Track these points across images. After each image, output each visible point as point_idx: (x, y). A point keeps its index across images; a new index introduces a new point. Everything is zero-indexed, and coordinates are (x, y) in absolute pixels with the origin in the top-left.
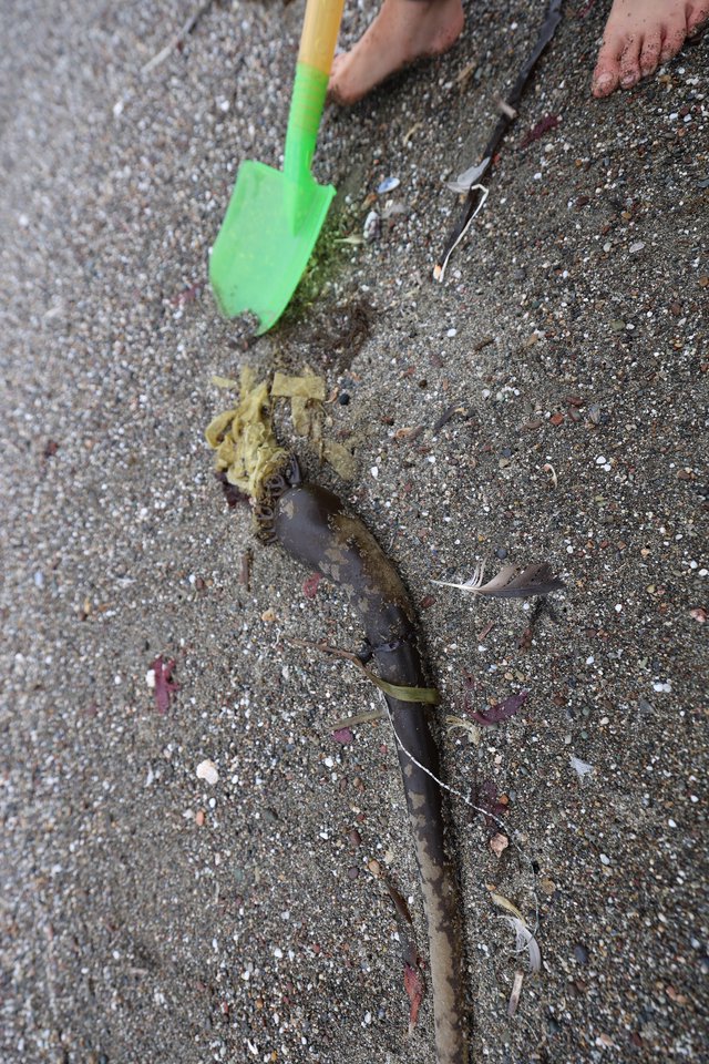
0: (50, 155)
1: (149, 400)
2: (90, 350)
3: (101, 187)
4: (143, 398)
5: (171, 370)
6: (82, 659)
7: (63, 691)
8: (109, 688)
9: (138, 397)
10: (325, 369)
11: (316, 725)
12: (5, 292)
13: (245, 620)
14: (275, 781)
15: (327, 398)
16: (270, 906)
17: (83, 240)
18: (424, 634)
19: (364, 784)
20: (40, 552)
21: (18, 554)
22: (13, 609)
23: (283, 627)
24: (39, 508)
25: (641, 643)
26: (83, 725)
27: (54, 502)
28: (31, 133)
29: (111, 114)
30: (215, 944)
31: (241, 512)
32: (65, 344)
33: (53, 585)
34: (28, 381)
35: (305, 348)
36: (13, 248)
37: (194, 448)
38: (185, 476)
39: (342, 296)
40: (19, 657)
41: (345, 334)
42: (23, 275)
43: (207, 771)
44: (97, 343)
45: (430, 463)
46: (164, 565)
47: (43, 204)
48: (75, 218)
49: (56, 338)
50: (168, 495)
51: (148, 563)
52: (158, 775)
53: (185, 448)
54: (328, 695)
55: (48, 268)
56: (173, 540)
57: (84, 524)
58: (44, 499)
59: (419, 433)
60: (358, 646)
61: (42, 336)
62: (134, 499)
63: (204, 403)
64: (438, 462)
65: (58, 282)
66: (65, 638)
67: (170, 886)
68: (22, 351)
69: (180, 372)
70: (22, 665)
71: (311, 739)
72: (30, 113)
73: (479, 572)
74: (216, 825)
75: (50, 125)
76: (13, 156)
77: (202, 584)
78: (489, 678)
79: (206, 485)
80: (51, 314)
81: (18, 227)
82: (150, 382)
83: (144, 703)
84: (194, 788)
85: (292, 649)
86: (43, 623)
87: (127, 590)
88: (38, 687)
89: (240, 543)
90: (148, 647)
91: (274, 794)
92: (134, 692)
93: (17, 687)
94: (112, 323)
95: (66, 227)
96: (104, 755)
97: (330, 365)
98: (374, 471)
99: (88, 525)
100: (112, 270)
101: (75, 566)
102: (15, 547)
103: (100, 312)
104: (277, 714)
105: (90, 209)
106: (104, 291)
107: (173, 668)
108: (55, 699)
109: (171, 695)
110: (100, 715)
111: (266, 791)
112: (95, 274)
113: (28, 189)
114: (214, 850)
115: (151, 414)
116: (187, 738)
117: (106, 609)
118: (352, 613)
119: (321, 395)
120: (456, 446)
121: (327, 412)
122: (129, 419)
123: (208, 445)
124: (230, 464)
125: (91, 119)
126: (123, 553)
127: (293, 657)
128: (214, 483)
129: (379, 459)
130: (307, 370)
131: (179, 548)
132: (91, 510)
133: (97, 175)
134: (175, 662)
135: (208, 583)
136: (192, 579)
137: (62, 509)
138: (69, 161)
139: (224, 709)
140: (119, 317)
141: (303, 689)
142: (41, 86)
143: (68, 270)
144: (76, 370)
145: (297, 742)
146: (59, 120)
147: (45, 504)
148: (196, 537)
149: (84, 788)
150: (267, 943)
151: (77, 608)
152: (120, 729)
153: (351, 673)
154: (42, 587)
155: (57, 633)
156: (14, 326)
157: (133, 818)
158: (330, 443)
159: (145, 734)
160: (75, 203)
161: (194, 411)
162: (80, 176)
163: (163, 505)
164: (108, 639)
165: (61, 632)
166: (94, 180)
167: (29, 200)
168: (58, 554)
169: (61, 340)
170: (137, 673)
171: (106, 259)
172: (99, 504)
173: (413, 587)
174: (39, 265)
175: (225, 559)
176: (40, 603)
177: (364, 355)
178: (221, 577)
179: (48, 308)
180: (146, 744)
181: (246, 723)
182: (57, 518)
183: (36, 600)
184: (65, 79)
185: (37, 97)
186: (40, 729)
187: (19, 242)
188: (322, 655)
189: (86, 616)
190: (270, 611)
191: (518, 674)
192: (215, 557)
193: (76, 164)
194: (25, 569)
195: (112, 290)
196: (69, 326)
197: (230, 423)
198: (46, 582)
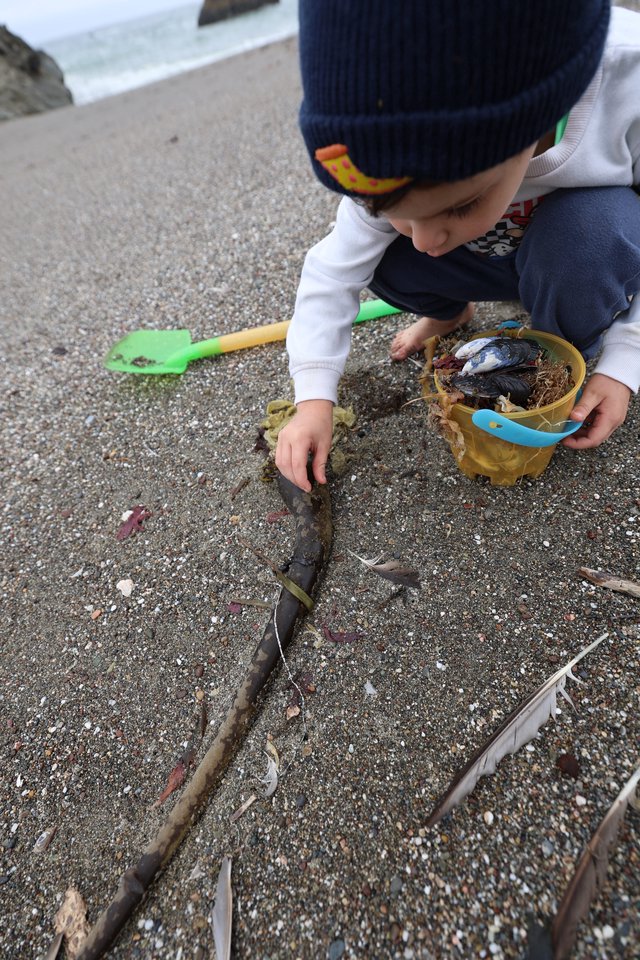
0: (276, 218)
1: (244, 369)
2: (226, 322)
3: (295, 251)
4: (241, 365)
5: (269, 362)
6: (84, 481)
7: (53, 492)
8: (90, 507)
9: (238, 363)
10: (361, 413)
11: (221, 595)
12: (194, 262)
13: (218, 514)
14: (169, 614)
15: (352, 428)
16: (105, 692)
17: (264, 268)
18: (325, 575)
19: (229, 643)
20: (103, 406)
21: (86, 398)
22: (56, 427)
23: (239, 530)
24: (122, 382)
25: (444, 639)
26: (51, 519)
27: (137, 385)
28: (274, 201)
29: (328, 224)
30: (43, 700)
31: (258, 457)
32: (211, 309)
33: (98, 429)
34: (172, 313)
35: (357, 397)
36: (218, 244)
37: (254, 408)
38: (237, 419)
39: (394, 385)
40: (36, 456)
41: (384, 404)
42: (212, 260)
43: (125, 587)
44: (233, 322)
45: (386, 491)
46: (186, 458)
47: (253, 236)
48: (268, 254)
49: (209, 304)
50: (218, 423)
51: (175, 451)
52: (86, 573)
53: (247, 405)
54: (242, 581)
55: (232, 267)
56: (202, 448)
57: (148, 408)
58: (131, 379)
59: (391, 472)
60: (281, 563)
61: (200, 297)
62: (193, 413)
63: (277, 390)
64: (392, 493)
65: (233, 277)
66: (82, 462)
67: (37, 648)
68: (180, 296)
69: (274, 366)
70: (34, 462)
71: (212, 600)
72: (280, 192)
73: (377, 559)
74: (104, 623)
75: (288, 205)
76: (254, 203)
77: (203, 482)
78: (347, 617)
79: (247, 431)
80: (215, 289)
81: (229, 236)
82: (251, 360)
83: (109, 527)
84: (106, 594)
85: (236, 545)
86: (71, 446)
87: (149, 458)
88: (36, 480)
89: (246, 472)
90: (138, 497)
91: (162, 622)
92: (107, 518)
93: (18, 473)
94: (250, 318)
95: (259, 256)
96: (53, 544)
97: (364, 413)
98: (354, 478)
99: (150, 410)
100: (271, 293)
101: (123, 427)
102: (88, 393)
103: (248, 308)
104: (200, 576)
105: (280, 256)
106: (258, 300)
107: (147, 518)
108: (42, 494)
109: (134, 531)
110: (70, 519)
111: (158, 618)
112: (259, 288)
113: (250, 223)
114: (90, 639)
115: (240, 376)
116: (125, 562)
117: (126, 461)
118: (287, 543)
119: (350, 424)
120: (406, 490)
121: (348, 433)
122: (225, 370)
123: (263, 411)
124: (272, 428)
125: (314, 218)
126: (163, 437)
127: (234, 549)
128: (254, 433)
129: (360, 474)
130: (350, 408)
131: (203, 455)
132: (159, 402)
133: (297, 244)
134: (152, 515)
135: (208, 483)
136: (200, 475)
137: (140, 391)
138: (286, 227)
139: (165, 557)
140: (257, 317)
141: (227, 570)
142: (296, 185)
143: (243, 276)
144: (208, 327)
145: (201, 599)
146: (295, 206)
147: (130, 382)
148: (220, 454)
149: (20, 558)
150: (84, 715)
151: (104, 450)
152: (78, 535)
153: (267, 575)
154: (88, 425)
155: (77, 457)
156: (186, 281)
157: (43, 593)
158: (337, 450)
159: (96, 546)
160: (273, 248)
161: (268, 390)
162: (286, 238)
163: (211, 426)
164: (113, 479)
165: (80, 458)
166: (292, 245)
167: (247, 229)
168: (116, 414)
169: (211, 306)
170: (118, 508)
171: (271, 285)
172: (167, 402)
173: (336, 547)
174: (226, 262)
175: (229, 475)
176: (79, 433)
177: (386, 420)
178: (219, 483)
179: (215, 286)
180: (90, 552)
181: (174, 572)
182: (131, 395)
183: (76, 431)
184: (314, 192)
185: (290, 188)
186: (16, 506)
187: (223, 243)
188: (254, 556)
189: (108, 458)
190: (239, 517)
191: (366, 622)
192: (224, 472)
193: (289, 232)
194: (83, 409)
195: (264, 302)
196: (222, 302)
197: (286, 408)
198: (94, 424)
